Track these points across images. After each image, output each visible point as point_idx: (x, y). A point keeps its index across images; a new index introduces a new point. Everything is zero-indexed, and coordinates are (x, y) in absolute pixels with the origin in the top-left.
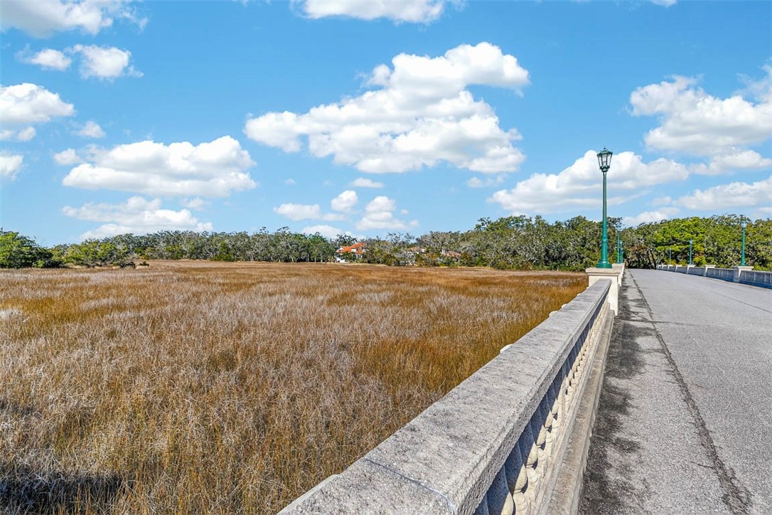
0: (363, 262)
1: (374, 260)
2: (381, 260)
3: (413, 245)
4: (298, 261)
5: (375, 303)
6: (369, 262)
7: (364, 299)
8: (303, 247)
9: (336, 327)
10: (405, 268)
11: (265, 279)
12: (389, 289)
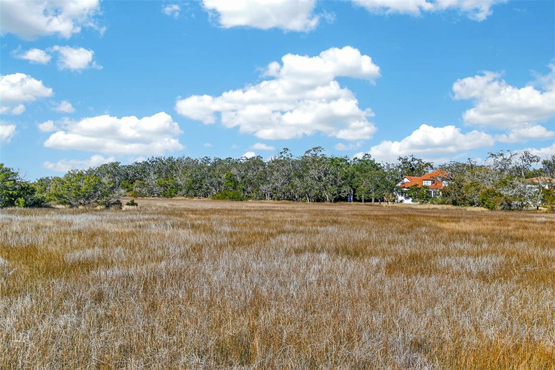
0: (443, 203)
1: (464, 199)
2: (476, 199)
3: (537, 174)
4: (336, 200)
5: (470, 275)
6: (454, 203)
7: (449, 266)
8: (343, 179)
9: (404, 311)
10: (522, 213)
11: (288, 227)
12: (494, 252)
